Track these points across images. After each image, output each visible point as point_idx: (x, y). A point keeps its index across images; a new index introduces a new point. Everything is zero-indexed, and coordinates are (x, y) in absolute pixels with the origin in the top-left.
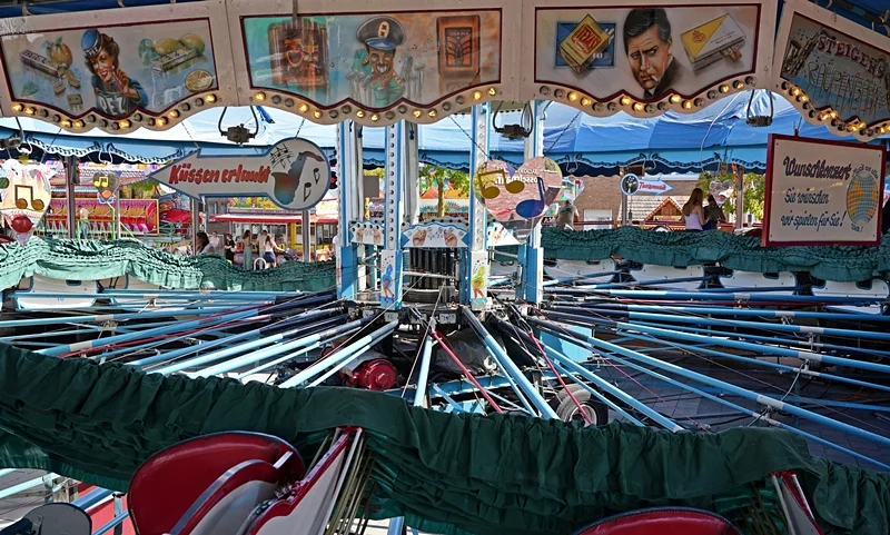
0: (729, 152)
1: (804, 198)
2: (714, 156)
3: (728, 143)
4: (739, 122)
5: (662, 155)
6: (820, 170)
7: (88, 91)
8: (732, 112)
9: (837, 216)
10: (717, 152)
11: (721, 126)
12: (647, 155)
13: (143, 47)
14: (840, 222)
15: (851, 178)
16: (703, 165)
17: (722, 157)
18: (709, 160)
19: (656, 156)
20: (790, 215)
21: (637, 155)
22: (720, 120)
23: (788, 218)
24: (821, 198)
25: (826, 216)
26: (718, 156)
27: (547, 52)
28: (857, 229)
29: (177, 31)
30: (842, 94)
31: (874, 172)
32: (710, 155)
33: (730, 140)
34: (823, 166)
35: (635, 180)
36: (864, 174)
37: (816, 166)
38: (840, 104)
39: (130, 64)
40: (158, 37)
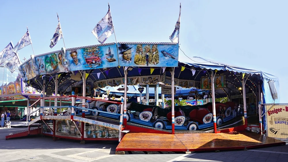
7: (113, 84)
13: (117, 81)
27: (143, 80)
29: (119, 80)
39: (116, 82)
40: (118, 80)
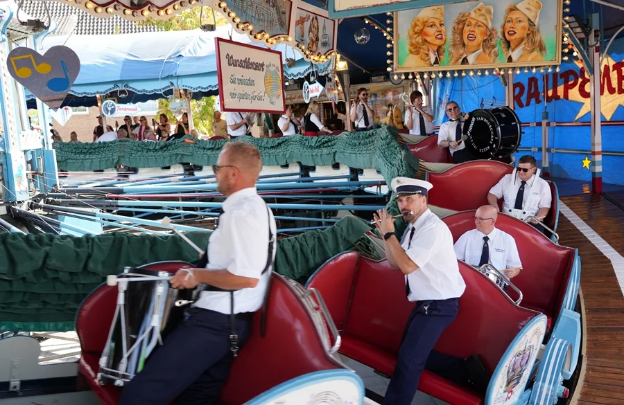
0: (180, 80)
1: (241, 82)
2: (170, 84)
3: (178, 74)
4: (184, 59)
5: (132, 85)
6: (247, 64)
8: (178, 52)
9: (261, 94)
10: (171, 81)
11: (172, 62)
12: (120, 85)
14: (263, 98)
15: (265, 71)
16: (163, 91)
17: (175, 84)
18: (167, 87)
19: (126, 86)
20: (235, 92)
21: (112, 86)
22: (170, 58)
23: (233, 94)
24: (250, 82)
25: (255, 94)
26: (172, 84)
28: (272, 103)
30: (254, 15)
31: (277, 68)
32: (166, 83)
33: (180, 71)
34: (249, 62)
35: (113, 105)
36: (272, 69)
37: (245, 61)
38: (253, 21)
